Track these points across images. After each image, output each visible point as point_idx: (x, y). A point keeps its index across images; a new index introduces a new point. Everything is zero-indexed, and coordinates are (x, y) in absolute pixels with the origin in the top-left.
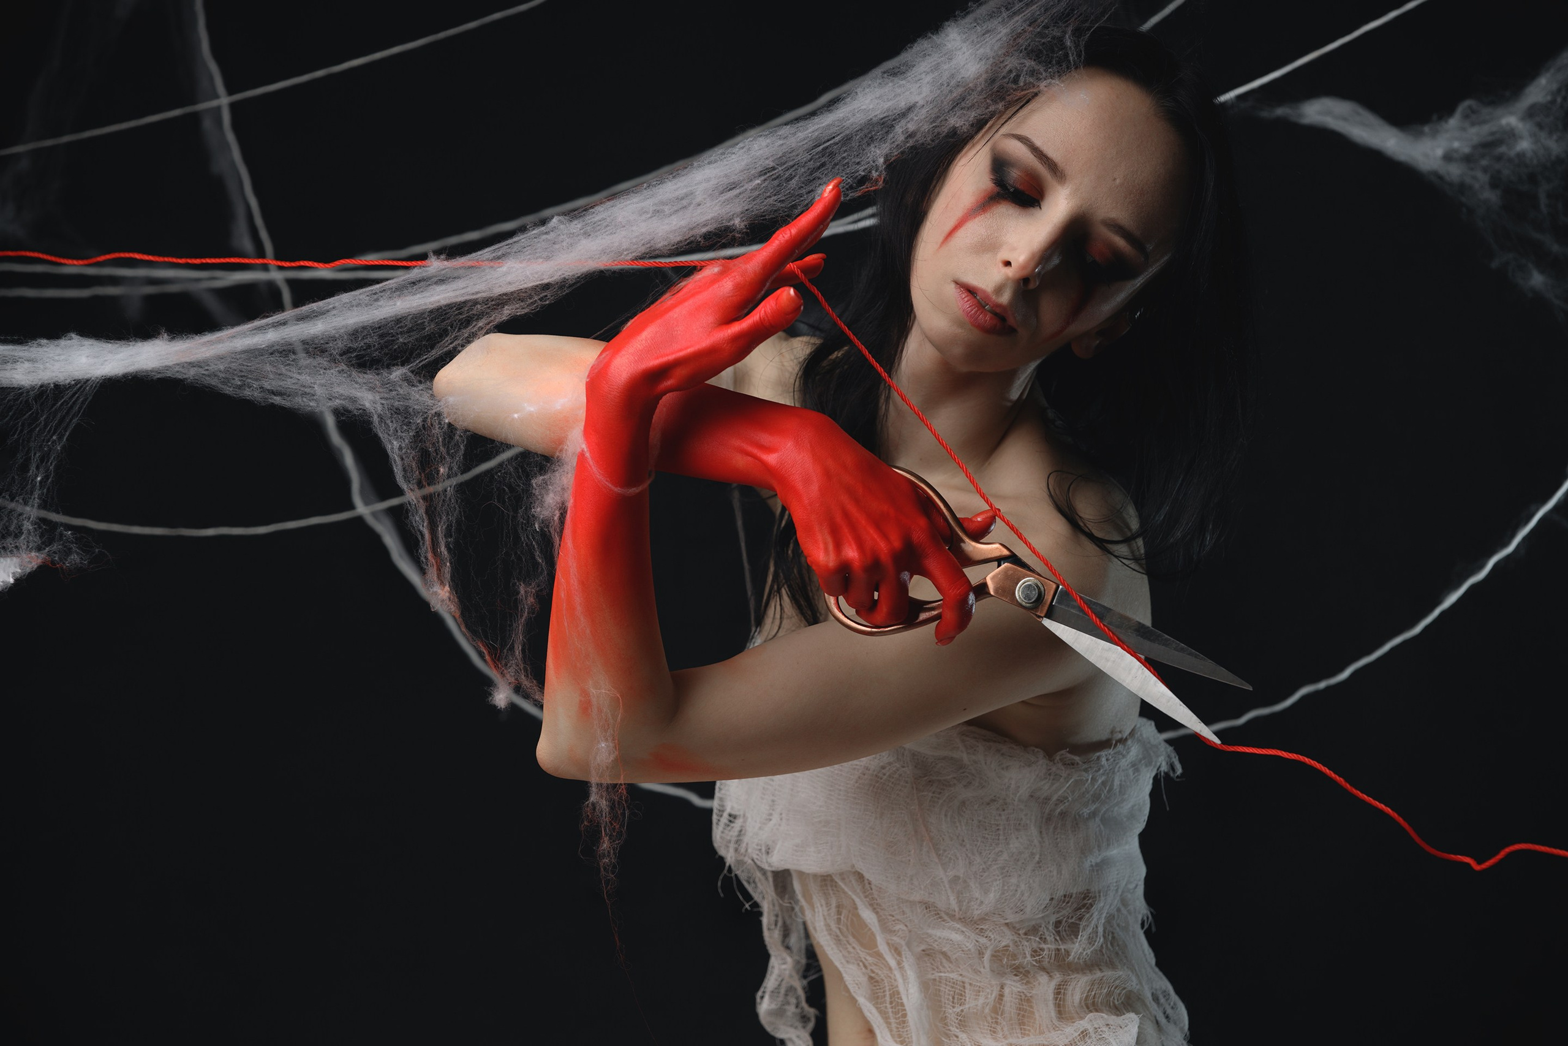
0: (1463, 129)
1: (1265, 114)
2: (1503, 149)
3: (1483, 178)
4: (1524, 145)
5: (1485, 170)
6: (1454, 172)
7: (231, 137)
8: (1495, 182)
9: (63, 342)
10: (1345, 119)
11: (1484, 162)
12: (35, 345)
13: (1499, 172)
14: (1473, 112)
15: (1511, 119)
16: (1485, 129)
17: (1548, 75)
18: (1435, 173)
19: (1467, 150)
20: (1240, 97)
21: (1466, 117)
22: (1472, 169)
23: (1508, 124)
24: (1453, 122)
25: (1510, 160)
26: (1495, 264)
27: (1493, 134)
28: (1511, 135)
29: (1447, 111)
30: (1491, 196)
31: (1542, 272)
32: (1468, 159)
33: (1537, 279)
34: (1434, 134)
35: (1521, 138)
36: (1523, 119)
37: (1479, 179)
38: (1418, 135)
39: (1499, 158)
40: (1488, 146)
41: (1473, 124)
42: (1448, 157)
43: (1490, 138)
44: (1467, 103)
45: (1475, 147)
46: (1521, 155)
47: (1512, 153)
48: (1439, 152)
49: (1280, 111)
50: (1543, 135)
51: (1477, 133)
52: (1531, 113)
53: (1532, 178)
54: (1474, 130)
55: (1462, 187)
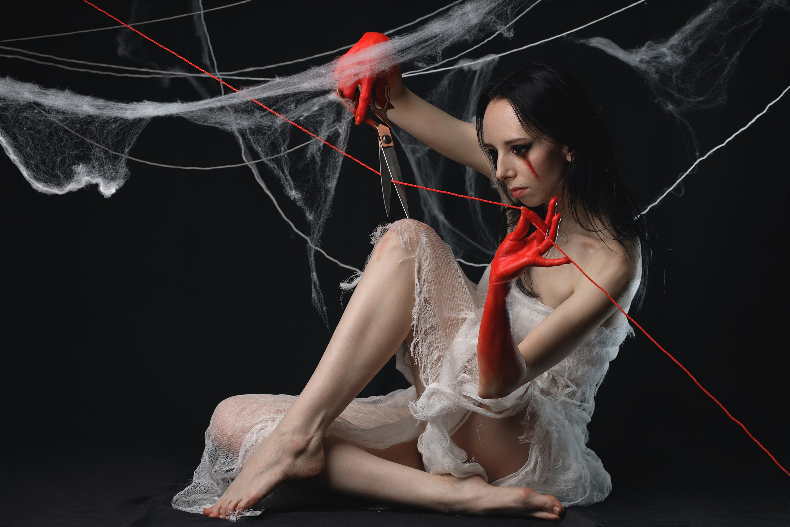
0: (647, 52)
1: (576, 42)
2: (661, 60)
3: (653, 70)
4: (668, 59)
5: (654, 66)
6: (643, 66)
7: (204, 22)
8: (657, 72)
9: (142, 103)
10: (605, 45)
11: (654, 64)
12: (132, 104)
13: (659, 68)
14: (651, 46)
15: (664, 49)
16: (655, 52)
17: (678, 34)
18: (636, 67)
19: (648, 59)
20: (567, 35)
21: (648, 47)
22: (649, 66)
23: (663, 51)
24: (643, 49)
25: (663, 64)
26: (656, 101)
27: (657, 54)
28: (664, 55)
29: (642, 45)
30: (656, 76)
31: (672, 105)
32: (648, 62)
33: (670, 107)
34: (637, 53)
35: (667, 56)
36: (668, 49)
37: (652, 70)
38: (631, 53)
39: (659, 63)
40: (656, 58)
41: (651, 50)
42: (641, 61)
43: (656, 56)
44: (649, 42)
45: (651, 58)
46: (667, 62)
47: (664, 61)
48: (638, 59)
49: (582, 41)
50: (675, 55)
51: (652, 53)
52: (671, 47)
53: (670, 71)
54: (651, 52)
55: (646, 72)
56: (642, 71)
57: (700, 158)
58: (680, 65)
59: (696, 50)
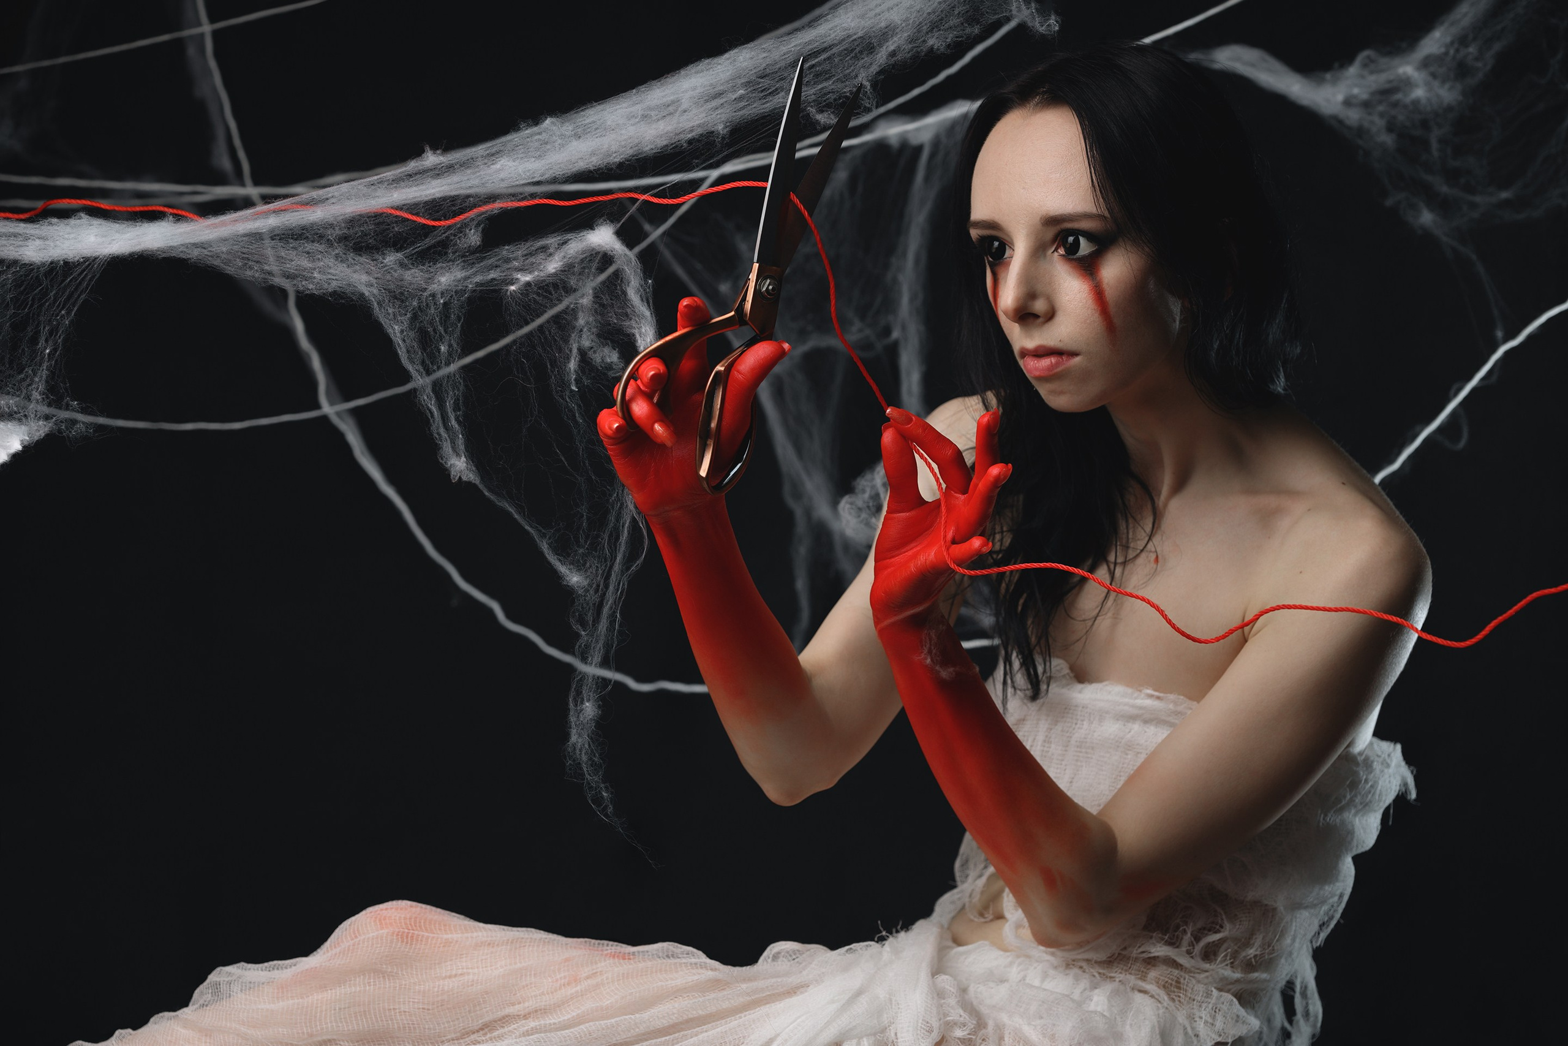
0: (1362, 77)
2: (1399, 96)
3: (1380, 122)
4: (1419, 93)
5: (1382, 115)
6: (1353, 116)
8: (1390, 128)
10: (1253, 65)
11: (1381, 108)
13: (1395, 117)
14: (1372, 62)
15: (1407, 69)
16: (1383, 77)
17: (1442, 28)
18: (1335, 118)
19: (1365, 96)
21: (1365, 66)
22: (1370, 114)
23: (1405, 73)
24: (1353, 70)
25: (1405, 106)
26: (1388, 203)
27: (1390, 82)
28: (1406, 83)
29: (1347, 59)
30: (1387, 139)
31: (1432, 211)
32: (1366, 105)
33: (1427, 218)
34: (1335, 81)
35: (1417, 86)
36: (1418, 69)
37: (1376, 123)
38: (1321, 81)
39: (1395, 105)
40: (1385, 93)
41: (1372, 72)
42: (1348, 103)
43: (1387, 86)
44: (1366, 53)
45: (1373, 94)
46: (1416, 102)
47: (1408, 100)
48: (1340, 97)
50: (1436, 84)
51: (1375, 81)
52: (1426, 63)
53: (1425, 124)
54: (1373, 78)
55: (1360, 131)
56: (1349, 128)
57: (1506, 340)
58: (1449, 109)
59: (1489, 67)
